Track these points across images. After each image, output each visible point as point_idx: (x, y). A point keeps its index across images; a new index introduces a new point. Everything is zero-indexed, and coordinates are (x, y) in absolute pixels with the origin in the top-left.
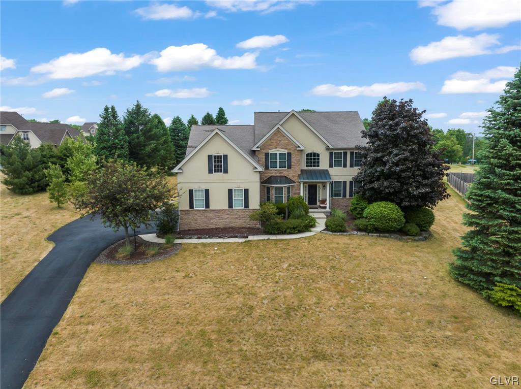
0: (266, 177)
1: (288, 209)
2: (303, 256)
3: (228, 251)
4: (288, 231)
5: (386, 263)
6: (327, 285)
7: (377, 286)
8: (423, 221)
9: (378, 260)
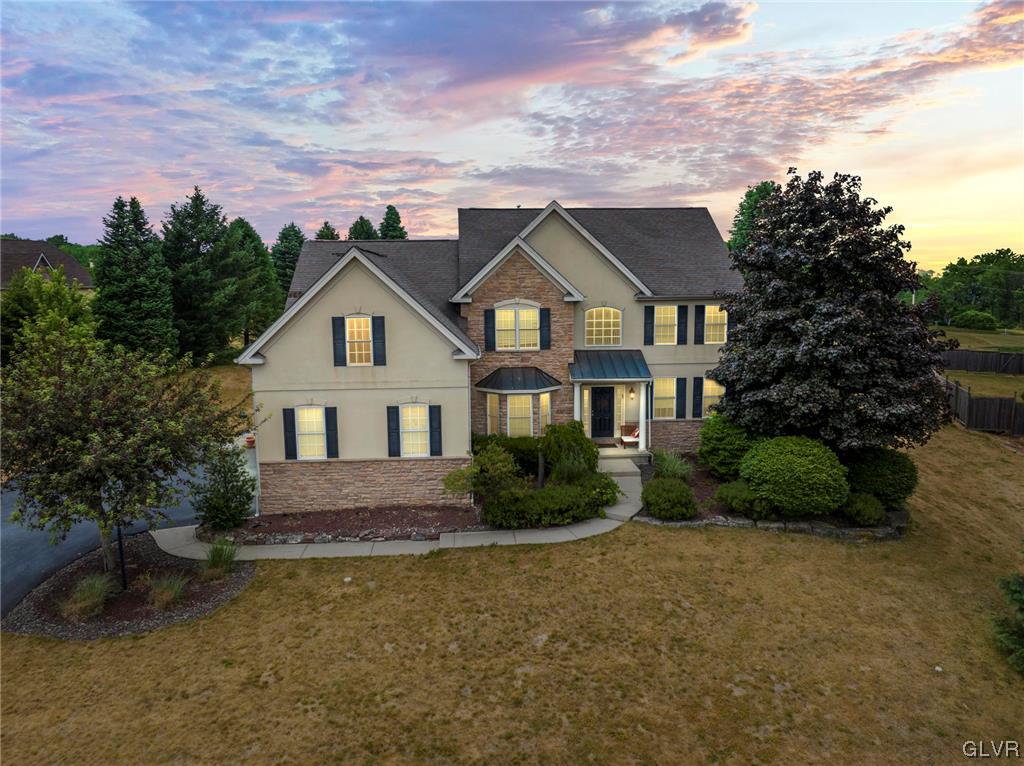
0: (487, 370)
1: (545, 456)
2: (591, 602)
3: (381, 587)
4: (546, 519)
5: (820, 622)
6: (665, 707)
7: (810, 707)
8: (891, 485)
9: (798, 610)
